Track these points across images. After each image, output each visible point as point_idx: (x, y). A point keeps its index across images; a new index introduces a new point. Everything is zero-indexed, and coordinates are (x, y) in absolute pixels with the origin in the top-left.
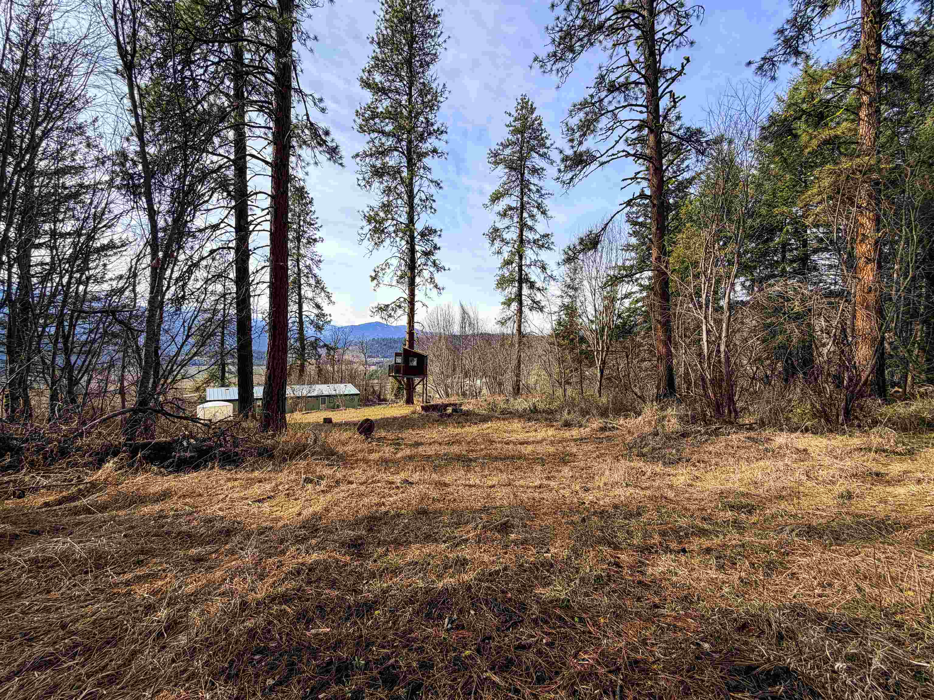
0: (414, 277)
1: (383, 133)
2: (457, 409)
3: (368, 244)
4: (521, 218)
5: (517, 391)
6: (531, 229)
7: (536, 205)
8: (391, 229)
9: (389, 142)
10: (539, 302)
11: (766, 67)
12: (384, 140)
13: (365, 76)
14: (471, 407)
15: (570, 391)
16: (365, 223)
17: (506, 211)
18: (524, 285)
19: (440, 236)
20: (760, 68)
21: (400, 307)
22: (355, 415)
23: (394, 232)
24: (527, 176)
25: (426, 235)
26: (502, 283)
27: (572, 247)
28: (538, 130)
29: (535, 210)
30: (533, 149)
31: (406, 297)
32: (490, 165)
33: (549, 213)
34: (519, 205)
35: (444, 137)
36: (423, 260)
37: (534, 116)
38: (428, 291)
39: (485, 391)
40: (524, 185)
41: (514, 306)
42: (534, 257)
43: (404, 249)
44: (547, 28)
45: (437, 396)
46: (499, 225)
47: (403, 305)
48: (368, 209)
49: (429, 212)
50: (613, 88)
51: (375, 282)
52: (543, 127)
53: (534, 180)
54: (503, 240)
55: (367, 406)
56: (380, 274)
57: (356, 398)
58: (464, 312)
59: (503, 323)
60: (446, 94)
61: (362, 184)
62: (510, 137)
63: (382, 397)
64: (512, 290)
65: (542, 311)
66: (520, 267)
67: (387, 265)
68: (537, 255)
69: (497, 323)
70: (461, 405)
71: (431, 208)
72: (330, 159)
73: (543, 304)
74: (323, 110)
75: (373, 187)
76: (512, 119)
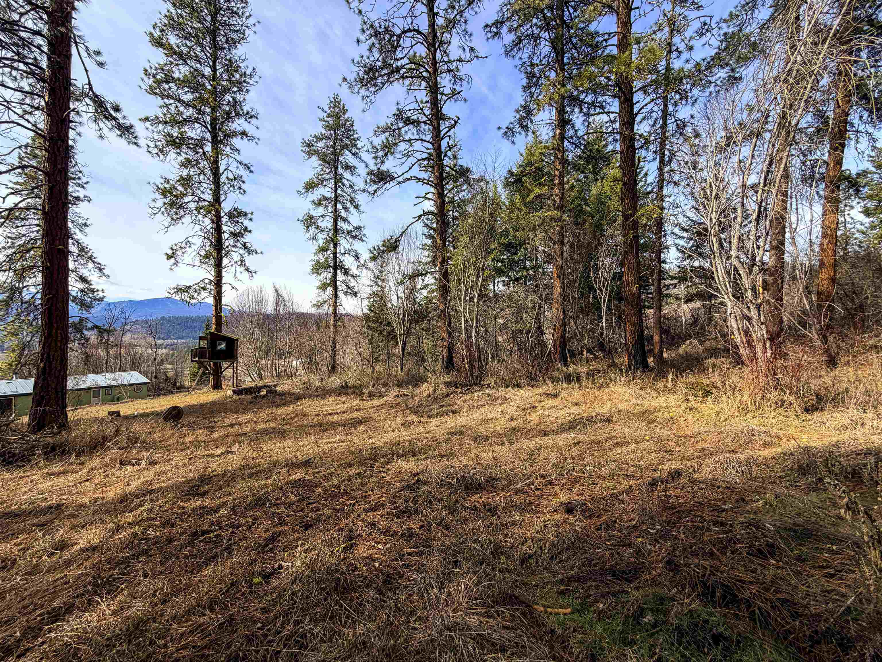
0: (221, 258)
1: (180, 100)
2: (271, 391)
3: (163, 219)
4: (336, 210)
5: (333, 369)
6: (345, 220)
7: (349, 198)
8: (192, 205)
9: (189, 112)
10: (353, 287)
11: (509, 133)
12: (181, 109)
13: (157, 33)
14: (286, 388)
15: (378, 367)
16: (158, 196)
17: (320, 200)
18: (339, 272)
19: (251, 219)
20: (506, 133)
21: (204, 289)
22: (148, 405)
23: (196, 209)
24: (340, 170)
25: (235, 217)
26: (318, 268)
27: (376, 248)
28: (350, 130)
29: (348, 204)
30: (346, 146)
31: (212, 278)
32: (304, 154)
33: (361, 208)
34: (333, 196)
35: (253, 121)
36: (231, 241)
37: (346, 116)
38: (238, 274)
39: (301, 372)
40: (338, 180)
41: (330, 290)
42: (348, 246)
43: (209, 228)
44: (353, 60)
45: (249, 379)
46: (314, 213)
47: (208, 286)
48: (162, 181)
49: (237, 192)
50: (408, 121)
51: (172, 261)
52: (355, 129)
53: (347, 175)
54: (318, 228)
55: (159, 395)
56: (179, 253)
57: (145, 388)
58: (278, 294)
59: (319, 305)
60: (256, 78)
61: (154, 152)
62: (324, 132)
63: (178, 384)
64: (328, 275)
65: (356, 296)
66: (335, 254)
67: (188, 243)
68: (351, 244)
69: (313, 306)
70: (275, 386)
71: (240, 188)
72: (121, 136)
73: (356, 290)
74: (101, 65)
75: (168, 158)
76: (325, 115)
